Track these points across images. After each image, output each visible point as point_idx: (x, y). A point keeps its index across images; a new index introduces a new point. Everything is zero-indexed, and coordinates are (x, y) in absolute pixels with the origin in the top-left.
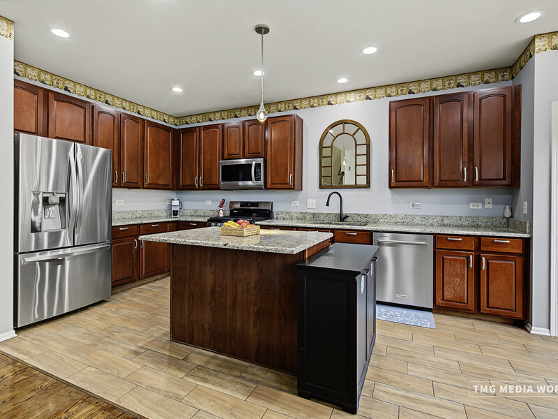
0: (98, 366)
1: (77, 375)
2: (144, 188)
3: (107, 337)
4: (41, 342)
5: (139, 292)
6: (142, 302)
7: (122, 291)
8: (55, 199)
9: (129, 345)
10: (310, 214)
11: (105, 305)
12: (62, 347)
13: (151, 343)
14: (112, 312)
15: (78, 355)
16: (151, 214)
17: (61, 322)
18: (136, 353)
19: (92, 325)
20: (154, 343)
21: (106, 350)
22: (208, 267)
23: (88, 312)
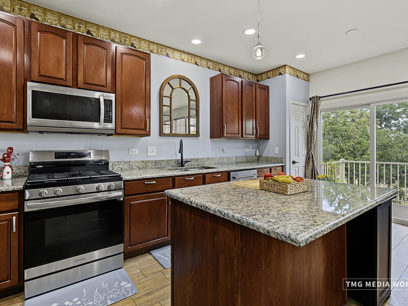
10: (152, 162)
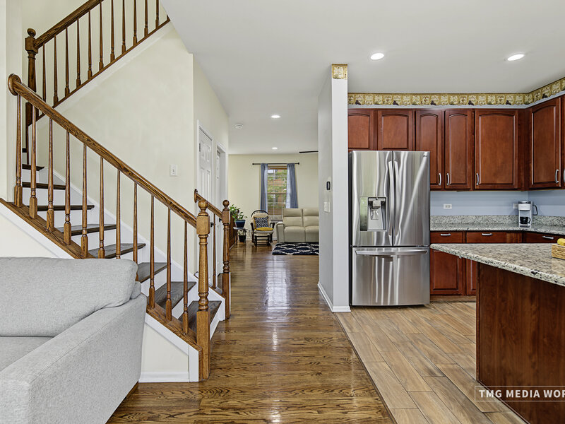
0: (392, 365)
1: (373, 364)
2: (474, 189)
3: (411, 342)
4: (363, 323)
5: (462, 308)
6: (462, 321)
7: (445, 302)
8: (377, 203)
9: (428, 361)
11: (423, 310)
12: (373, 334)
13: (452, 370)
14: (427, 320)
15: (382, 348)
16: (487, 220)
17: (382, 312)
18: (431, 373)
19: (403, 325)
20: (455, 372)
21: (404, 354)
22: (527, 302)
23: (406, 311)
